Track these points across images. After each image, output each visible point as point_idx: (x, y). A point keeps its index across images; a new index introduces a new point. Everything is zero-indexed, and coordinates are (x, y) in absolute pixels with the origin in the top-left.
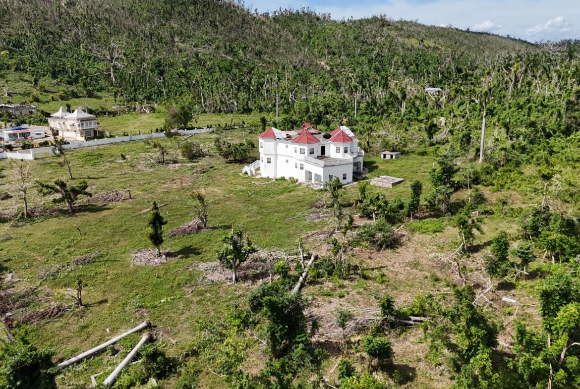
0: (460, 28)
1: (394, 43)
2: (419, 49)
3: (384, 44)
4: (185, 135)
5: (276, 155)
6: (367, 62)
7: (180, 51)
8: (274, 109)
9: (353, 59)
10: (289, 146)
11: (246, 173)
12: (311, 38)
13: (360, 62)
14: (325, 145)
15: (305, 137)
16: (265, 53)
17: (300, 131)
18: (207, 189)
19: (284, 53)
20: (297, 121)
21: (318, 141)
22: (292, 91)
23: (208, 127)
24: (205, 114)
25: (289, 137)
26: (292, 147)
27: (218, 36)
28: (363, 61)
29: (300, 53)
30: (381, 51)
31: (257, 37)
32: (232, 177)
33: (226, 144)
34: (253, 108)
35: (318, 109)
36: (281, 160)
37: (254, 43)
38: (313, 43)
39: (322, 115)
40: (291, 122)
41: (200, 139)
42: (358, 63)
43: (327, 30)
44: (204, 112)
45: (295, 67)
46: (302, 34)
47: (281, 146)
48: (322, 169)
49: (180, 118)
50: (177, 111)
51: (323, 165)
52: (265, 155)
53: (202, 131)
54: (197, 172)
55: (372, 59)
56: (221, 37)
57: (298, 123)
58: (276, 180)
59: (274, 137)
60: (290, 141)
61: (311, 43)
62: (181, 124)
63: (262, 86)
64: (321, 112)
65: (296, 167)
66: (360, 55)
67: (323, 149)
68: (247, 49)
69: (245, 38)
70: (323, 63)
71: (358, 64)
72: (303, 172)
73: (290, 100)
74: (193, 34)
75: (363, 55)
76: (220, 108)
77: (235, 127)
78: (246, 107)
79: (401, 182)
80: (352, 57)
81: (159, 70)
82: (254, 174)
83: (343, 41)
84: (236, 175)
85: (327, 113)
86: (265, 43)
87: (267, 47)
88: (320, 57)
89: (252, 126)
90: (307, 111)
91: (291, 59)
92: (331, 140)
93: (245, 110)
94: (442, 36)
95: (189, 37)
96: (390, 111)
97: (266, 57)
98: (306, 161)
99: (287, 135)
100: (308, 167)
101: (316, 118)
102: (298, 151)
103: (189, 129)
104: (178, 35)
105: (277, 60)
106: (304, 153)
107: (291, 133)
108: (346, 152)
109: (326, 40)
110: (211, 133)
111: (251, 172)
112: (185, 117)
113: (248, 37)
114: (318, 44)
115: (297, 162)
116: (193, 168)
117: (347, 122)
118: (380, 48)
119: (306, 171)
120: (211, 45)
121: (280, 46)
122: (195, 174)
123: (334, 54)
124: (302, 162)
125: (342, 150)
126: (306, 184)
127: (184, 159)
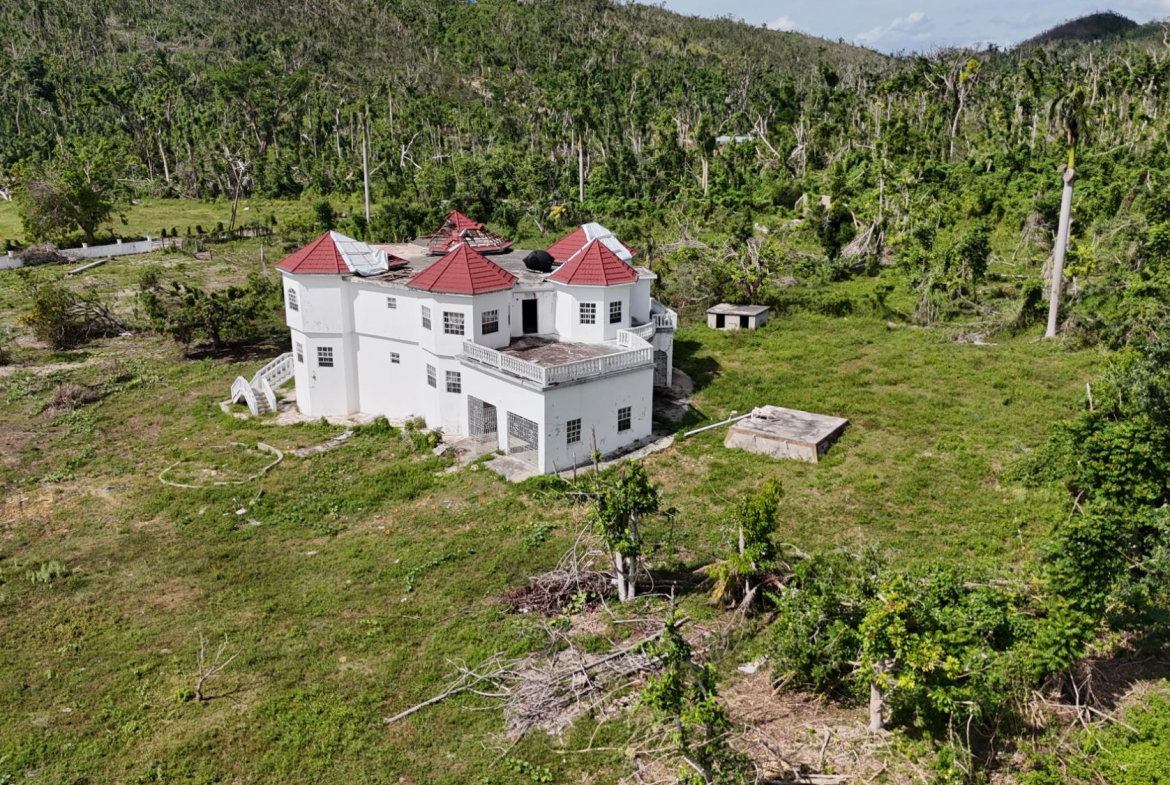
0: (749, 22)
1: (628, 44)
2: (682, 59)
3: (609, 45)
4: (81, 259)
5: (353, 337)
6: (574, 82)
7: (122, 49)
8: (358, 184)
9: (542, 77)
10: (400, 300)
11: (243, 402)
12: (443, 30)
13: (560, 82)
14: (538, 296)
15: (461, 267)
16: (339, 57)
17: (440, 244)
18: (69, 488)
19: (385, 59)
20: (425, 215)
21: (508, 280)
22: (406, 143)
23: (164, 234)
24: (171, 201)
25: (397, 267)
26: (413, 305)
27: (222, 17)
28: (565, 81)
29: (422, 59)
30: (603, 60)
31: (318, 23)
32: (188, 422)
33: (183, 290)
34: (305, 182)
35: (479, 181)
36: (372, 355)
37: (311, 33)
38: (450, 41)
39: (492, 196)
40: (407, 216)
41: (127, 273)
42: (554, 85)
43: (481, 14)
44: (170, 194)
45: (410, 90)
46: (423, 21)
47: (370, 302)
48: (541, 398)
49: (71, 212)
50: (57, 190)
51: (544, 384)
52: (310, 335)
53: (141, 247)
54: (58, 404)
55: (585, 76)
56: (227, 20)
57: (427, 219)
58: (358, 431)
59: (341, 268)
60: (401, 284)
61: (446, 40)
62: (74, 228)
63: (330, 131)
64: (487, 191)
65: (432, 382)
66: (557, 67)
67: (530, 309)
68: (293, 46)
69: (288, 23)
70: (476, 84)
71: (554, 88)
72: (460, 401)
73: (402, 164)
74: (157, 12)
75: (565, 68)
76: (216, 186)
77: (245, 234)
78: (285, 180)
79: (839, 432)
80: (540, 72)
81: (39, 84)
82: (272, 405)
83: (517, 35)
84: (208, 408)
85: (503, 192)
86: (339, 37)
87: (341, 44)
88: (468, 72)
89: (294, 228)
90: (450, 188)
91: (402, 73)
92: (557, 277)
93: (282, 187)
94: (718, 35)
95: (145, 17)
96: (673, 183)
97: (340, 66)
98: (471, 361)
99: (391, 258)
100: (479, 385)
101: (477, 205)
102: (438, 322)
103: (94, 242)
104: (117, 11)
105: (368, 74)
106: (460, 331)
107: (407, 251)
108: (615, 318)
109: (479, 33)
110: (167, 252)
111: (261, 397)
112: (85, 208)
113: (295, 21)
114: (462, 43)
115: (435, 362)
116: (57, 379)
117: (562, 214)
118: (600, 53)
119: (472, 401)
120: (201, 36)
121: (373, 44)
122: (52, 411)
123: (499, 63)
124: (455, 366)
125: (602, 313)
126: (474, 452)
127: (38, 345)
